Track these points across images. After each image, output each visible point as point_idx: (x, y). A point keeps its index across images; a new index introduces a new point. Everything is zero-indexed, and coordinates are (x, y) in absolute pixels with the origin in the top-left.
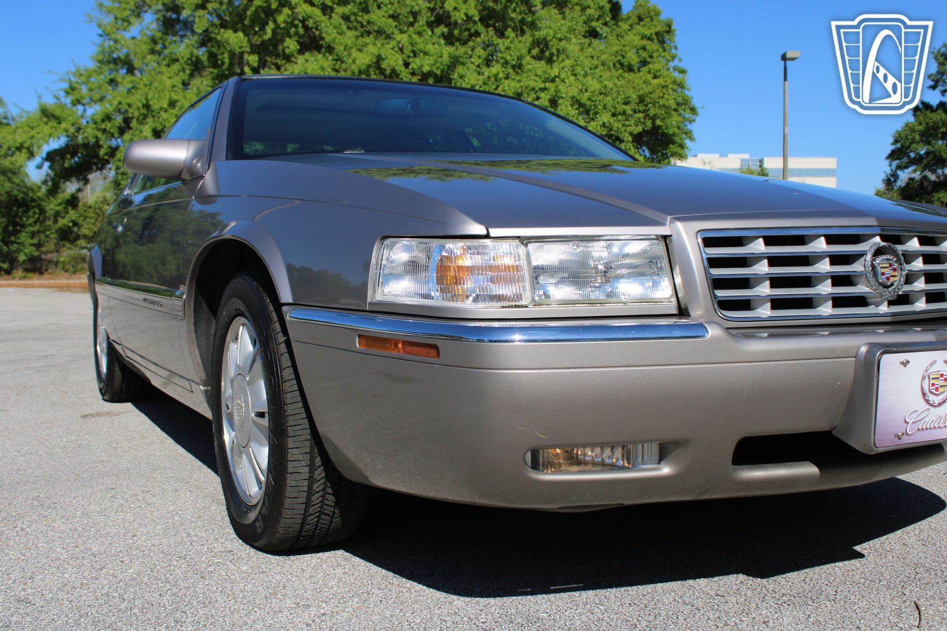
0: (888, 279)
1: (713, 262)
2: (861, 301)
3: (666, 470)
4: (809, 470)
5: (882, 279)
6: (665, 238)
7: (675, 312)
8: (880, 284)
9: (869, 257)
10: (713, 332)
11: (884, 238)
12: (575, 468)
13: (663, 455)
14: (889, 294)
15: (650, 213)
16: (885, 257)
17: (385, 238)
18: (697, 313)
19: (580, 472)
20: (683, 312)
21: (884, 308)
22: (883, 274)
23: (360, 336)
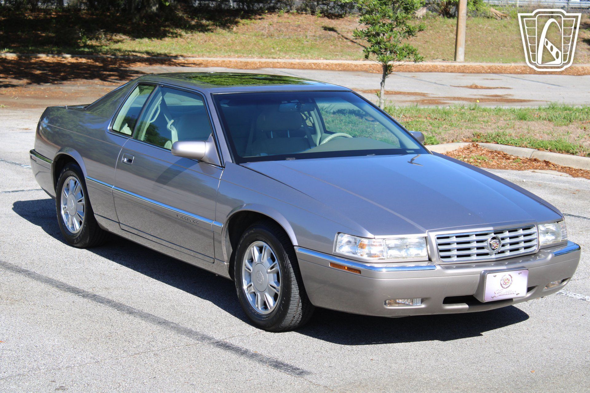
0: (495, 247)
1: (440, 245)
2: (487, 254)
3: (423, 306)
4: (466, 306)
5: (493, 248)
6: (426, 237)
7: (428, 260)
8: (492, 249)
9: (489, 240)
10: (438, 268)
11: (495, 234)
12: (397, 305)
13: (422, 301)
14: (495, 251)
15: (421, 228)
16: (495, 240)
17: (339, 233)
18: (434, 259)
19: (398, 306)
20: (430, 260)
21: (494, 256)
22: (493, 246)
23: (330, 263)
